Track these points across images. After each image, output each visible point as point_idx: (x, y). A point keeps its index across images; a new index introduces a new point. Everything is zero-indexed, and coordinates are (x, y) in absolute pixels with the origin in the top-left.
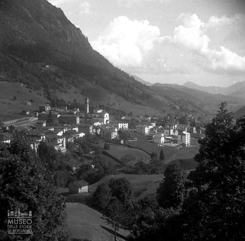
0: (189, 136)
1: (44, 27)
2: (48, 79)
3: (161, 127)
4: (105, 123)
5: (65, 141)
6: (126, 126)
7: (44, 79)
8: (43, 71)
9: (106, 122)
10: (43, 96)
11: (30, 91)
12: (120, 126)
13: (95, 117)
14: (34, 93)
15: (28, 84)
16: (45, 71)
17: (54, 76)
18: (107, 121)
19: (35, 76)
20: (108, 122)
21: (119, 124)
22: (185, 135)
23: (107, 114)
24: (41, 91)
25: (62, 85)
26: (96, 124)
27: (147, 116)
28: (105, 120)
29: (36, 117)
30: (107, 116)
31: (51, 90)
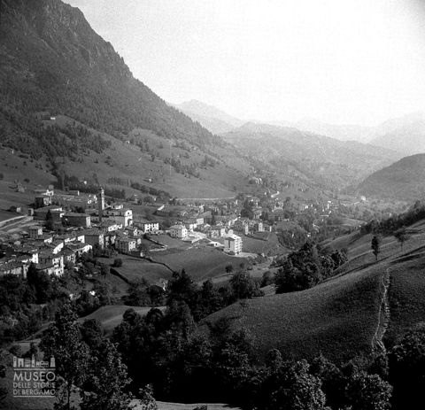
0: (240, 241)
1: (49, 43)
2: (53, 140)
3: (208, 225)
4: (126, 225)
5: (62, 261)
6: (157, 227)
7: (47, 141)
8: (45, 128)
9: (129, 222)
10: (45, 169)
11: (25, 163)
13: (112, 215)
14: (31, 166)
15: (21, 151)
16: (48, 127)
17: (63, 135)
18: (129, 220)
19: (34, 137)
20: (131, 222)
21: (146, 226)
22: (234, 240)
23: (131, 212)
24: (42, 161)
25: (76, 149)
26: (111, 229)
27: (198, 204)
28: (126, 219)
29: (30, 215)
30: (129, 214)
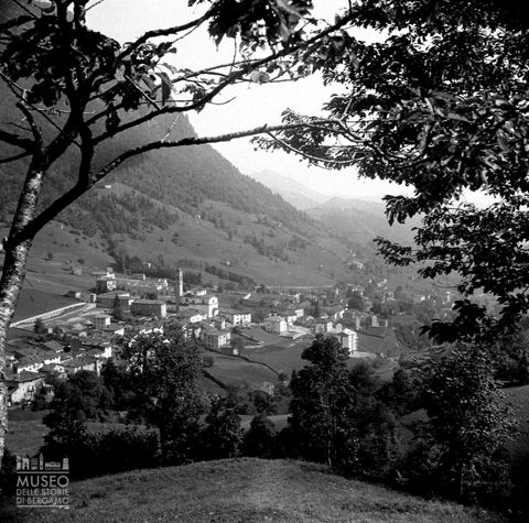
0: (355, 337)
2: (109, 213)
3: (310, 317)
4: (211, 316)
6: (248, 318)
7: (102, 214)
8: (99, 197)
9: (213, 312)
10: (100, 248)
11: (77, 240)
12: (237, 319)
13: (193, 303)
14: (84, 243)
15: (72, 225)
16: (103, 197)
17: (120, 207)
18: (214, 310)
19: (86, 209)
20: (217, 312)
21: (235, 316)
22: (347, 336)
23: (216, 299)
24: (97, 239)
25: (136, 224)
26: (194, 319)
28: (211, 309)
29: (92, 302)
30: (214, 302)
31: (115, 237)
